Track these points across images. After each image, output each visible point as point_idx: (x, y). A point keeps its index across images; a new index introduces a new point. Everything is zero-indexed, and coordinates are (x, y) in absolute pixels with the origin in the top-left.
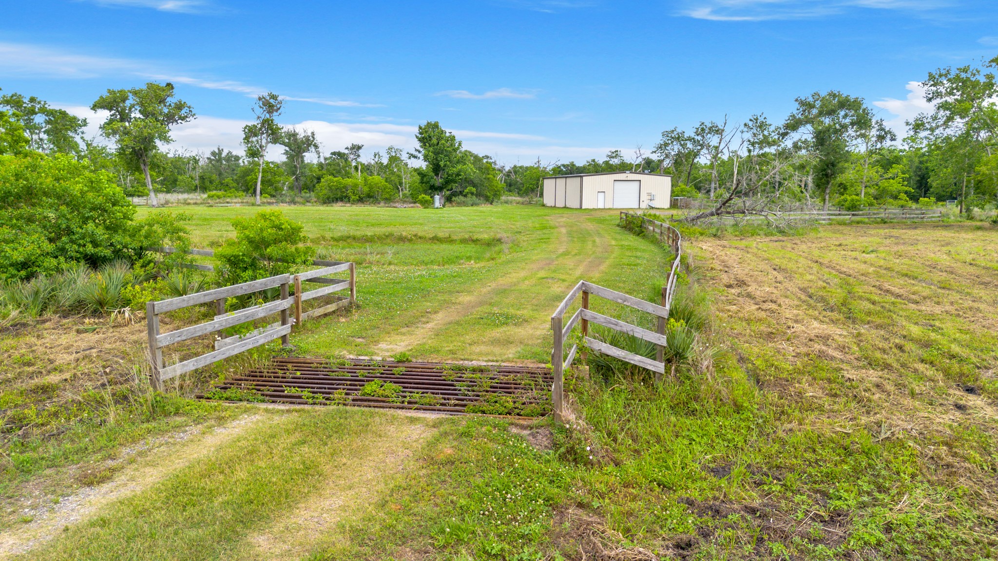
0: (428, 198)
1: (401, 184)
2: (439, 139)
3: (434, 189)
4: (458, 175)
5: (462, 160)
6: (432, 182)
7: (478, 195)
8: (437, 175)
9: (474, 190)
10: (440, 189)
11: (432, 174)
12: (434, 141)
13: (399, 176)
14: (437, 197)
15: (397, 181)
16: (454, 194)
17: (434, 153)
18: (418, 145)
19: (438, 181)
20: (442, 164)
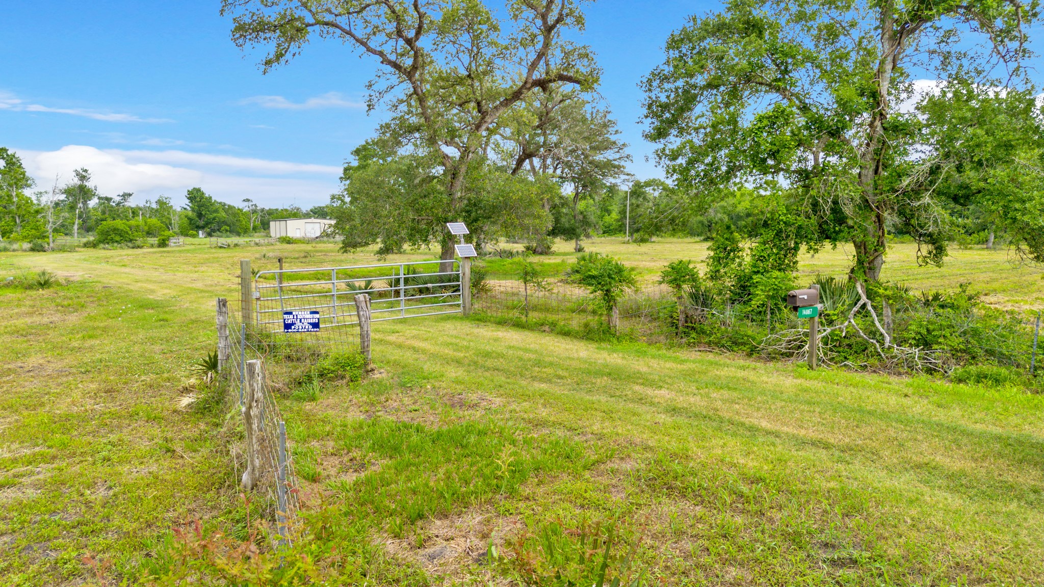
0: (195, 233)
1: (171, 224)
2: (202, 198)
3: (198, 228)
4: (214, 219)
5: (216, 211)
6: (197, 223)
7: (230, 232)
8: (200, 219)
9: (228, 228)
10: (202, 228)
11: (197, 219)
12: (198, 199)
13: (169, 218)
14: (200, 232)
15: (167, 222)
16: (213, 231)
17: (198, 206)
18: (187, 201)
19: (202, 223)
20: (203, 213)
